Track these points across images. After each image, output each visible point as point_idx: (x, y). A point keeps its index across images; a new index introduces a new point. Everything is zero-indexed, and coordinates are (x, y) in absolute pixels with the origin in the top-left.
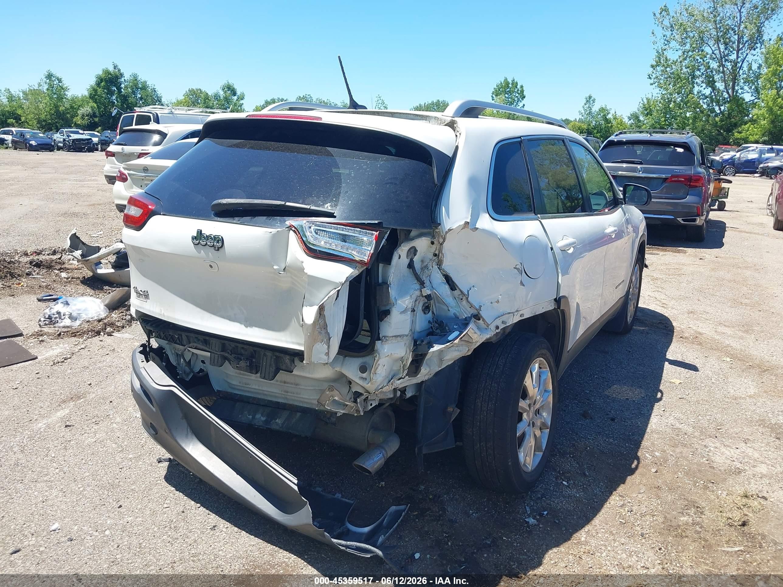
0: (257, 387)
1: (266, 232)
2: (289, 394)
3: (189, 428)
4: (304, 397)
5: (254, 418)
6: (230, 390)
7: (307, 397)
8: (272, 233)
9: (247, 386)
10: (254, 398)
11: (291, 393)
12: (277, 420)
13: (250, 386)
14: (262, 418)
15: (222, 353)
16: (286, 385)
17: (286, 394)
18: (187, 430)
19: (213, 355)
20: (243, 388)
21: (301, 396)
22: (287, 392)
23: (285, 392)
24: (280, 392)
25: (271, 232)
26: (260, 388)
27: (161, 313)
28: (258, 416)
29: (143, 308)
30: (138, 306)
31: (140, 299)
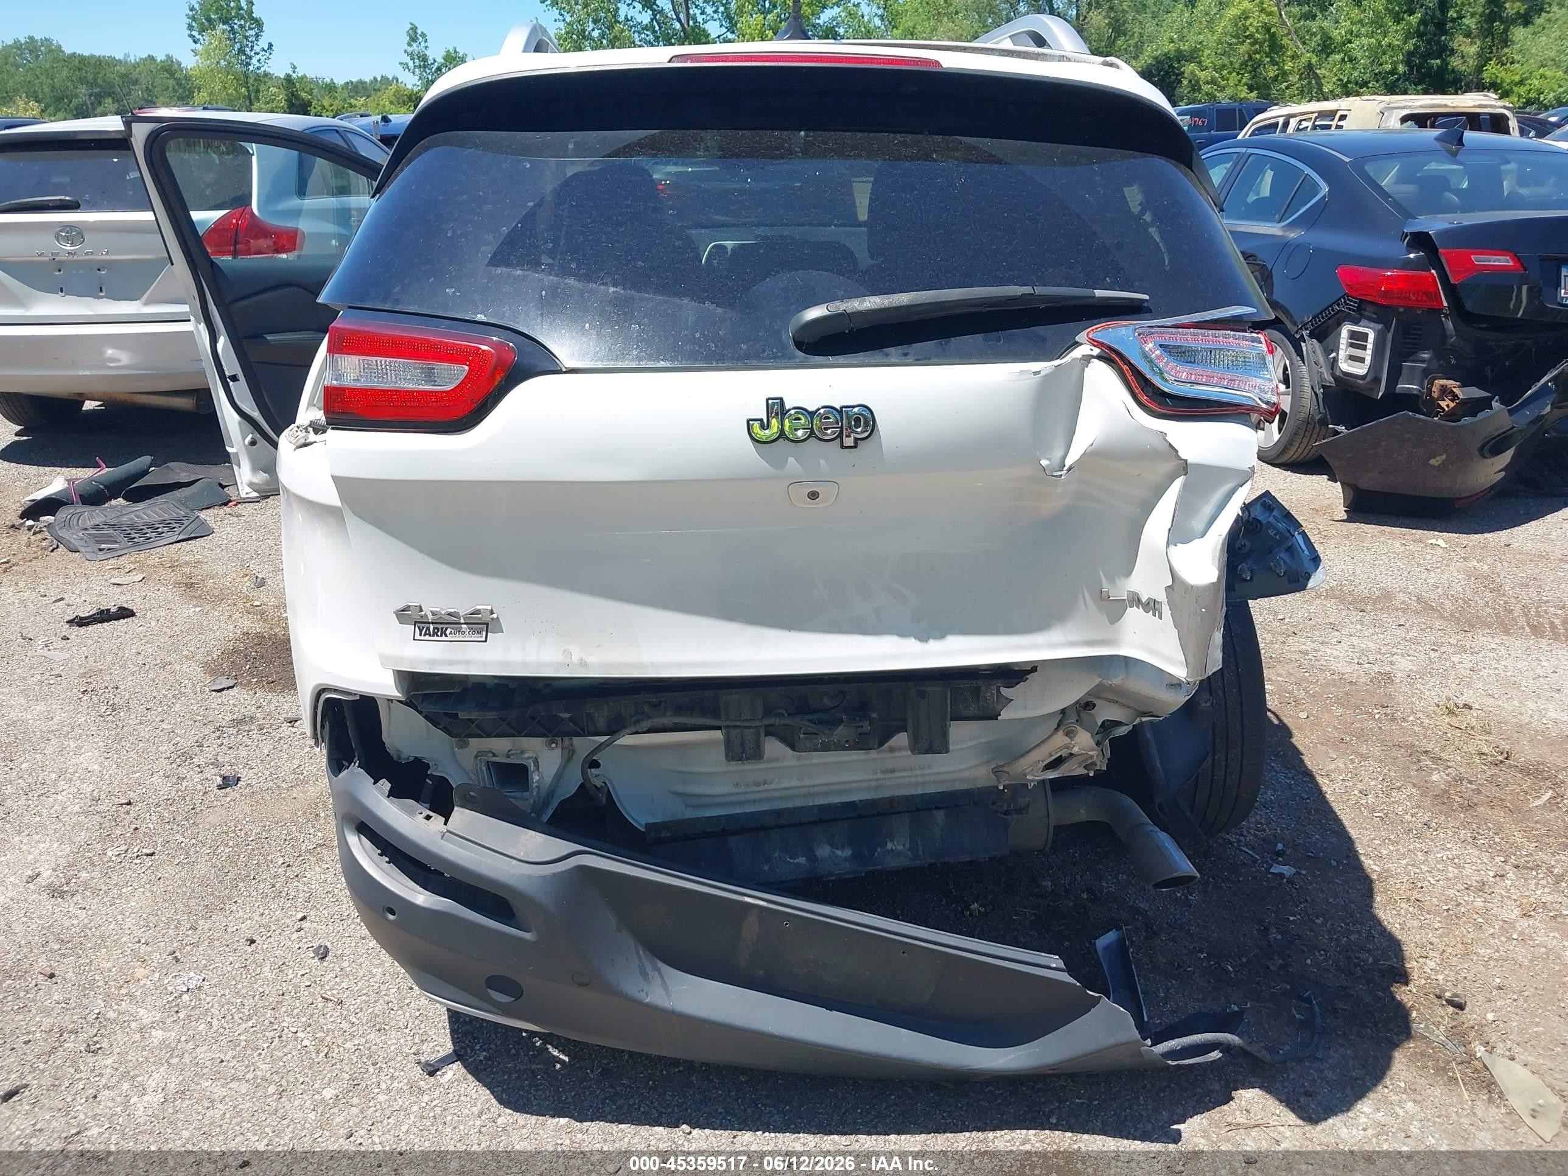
0: (794, 783)
1: (1021, 372)
2: (896, 774)
3: (640, 948)
4: (943, 770)
5: (812, 858)
6: (690, 814)
7: (952, 768)
8: (1042, 374)
9: (762, 788)
10: (778, 813)
11: (905, 770)
12: (889, 846)
13: (773, 786)
14: (839, 853)
15: (767, 722)
16: (896, 754)
17: (890, 775)
18: (640, 958)
19: (735, 733)
20: (750, 797)
21: (936, 770)
22: (893, 771)
23: (883, 772)
24: (871, 777)
25: (1035, 373)
26: (807, 783)
27: (568, 661)
28: (823, 851)
29: (468, 662)
30: (432, 662)
31: (444, 638)
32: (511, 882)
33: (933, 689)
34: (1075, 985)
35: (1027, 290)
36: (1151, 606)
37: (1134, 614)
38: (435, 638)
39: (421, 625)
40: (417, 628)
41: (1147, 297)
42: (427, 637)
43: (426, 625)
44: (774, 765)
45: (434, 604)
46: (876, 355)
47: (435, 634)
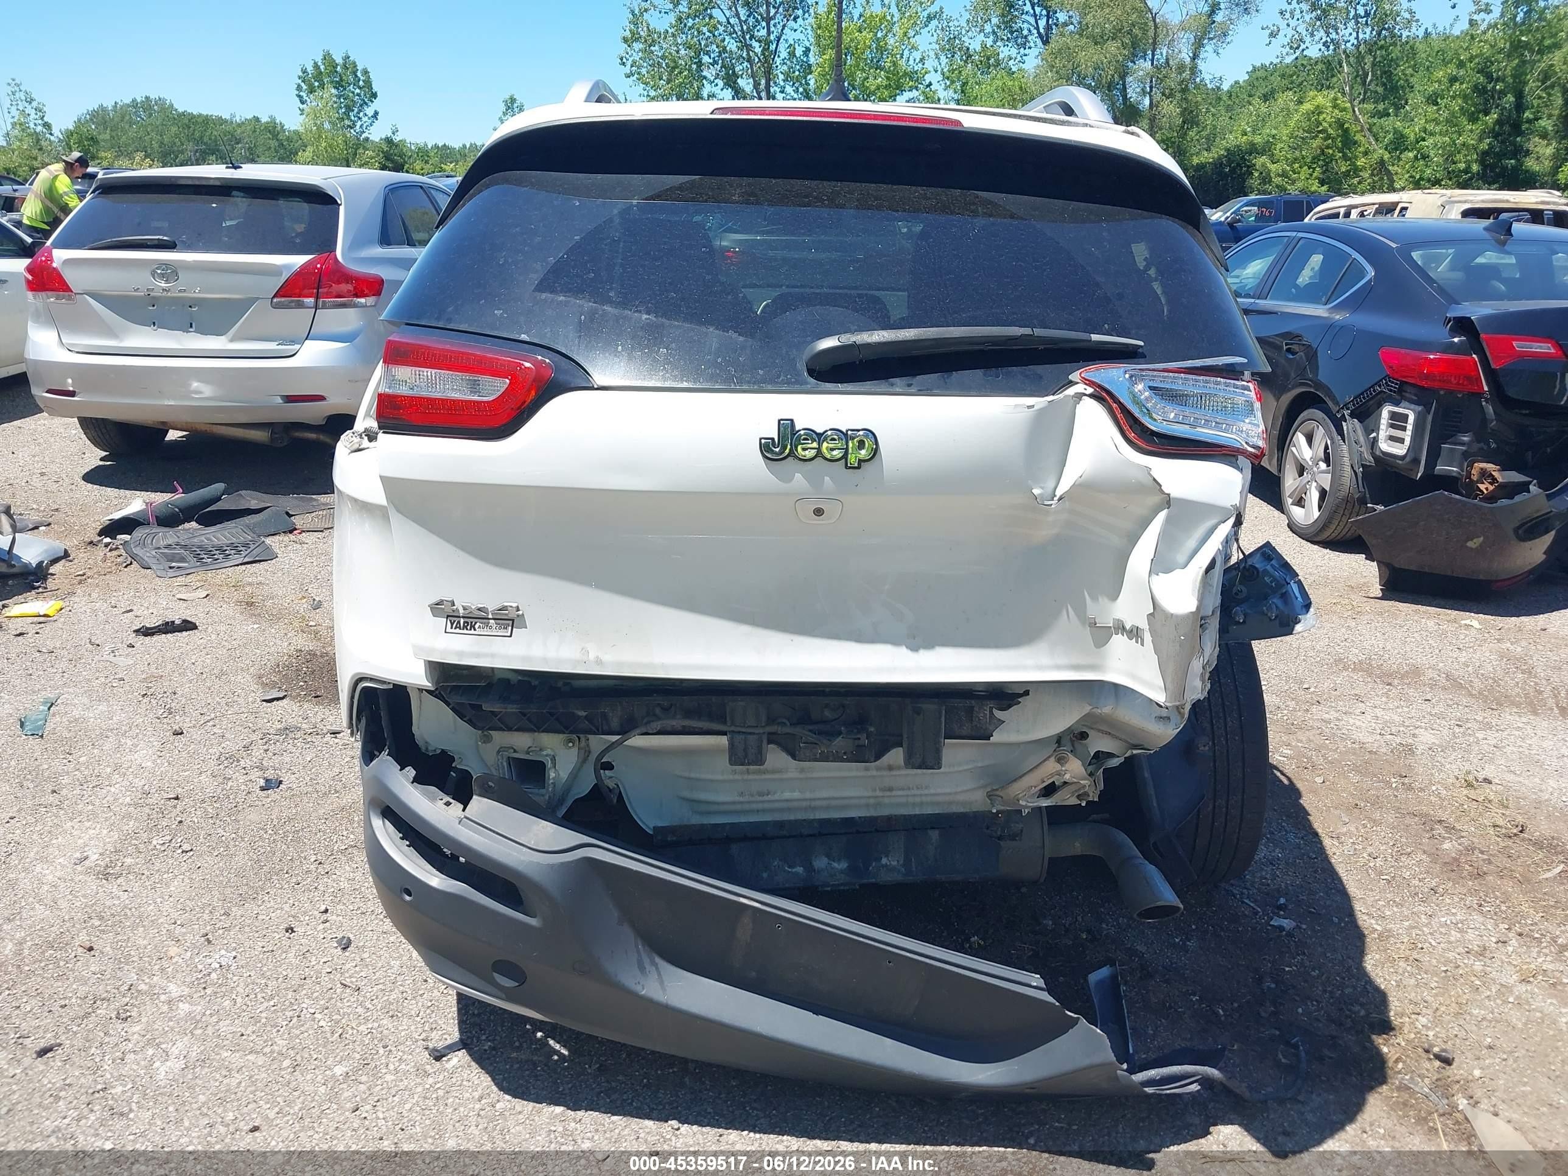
0: (796, 795)
1: (1016, 406)
2: (894, 793)
3: (640, 942)
4: (939, 791)
5: (809, 868)
6: (696, 820)
7: (948, 790)
8: (1036, 408)
9: (766, 798)
10: (781, 824)
11: (903, 789)
12: (884, 861)
13: (776, 797)
14: (835, 865)
15: (769, 729)
16: (894, 773)
17: (888, 793)
18: (638, 952)
19: (739, 738)
20: (754, 806)
21: (932, 791)
22: (891, 789)
23: (882, 790)
24: (870, 794)
25: (1029, 407)
26: (808, 795)
27: (585, 658)
28: (820, 862)
29: (493, 656)
30: (461, 654)
31: (472, 632)
32: (521, 868)
33: (929, 707)
34: (1054, 1004)
35: (1027, 331)
36: (1134, 633)
37: (1119, 641)
38: (465, 631)
39: (453, 619)
40: (449, 622)
41: (1141, 343)
42: (458, 630)
43: (457, 620)
44: (776, 776)
45: (466, 599)
46: (882, 385)
47: (465, 627)
